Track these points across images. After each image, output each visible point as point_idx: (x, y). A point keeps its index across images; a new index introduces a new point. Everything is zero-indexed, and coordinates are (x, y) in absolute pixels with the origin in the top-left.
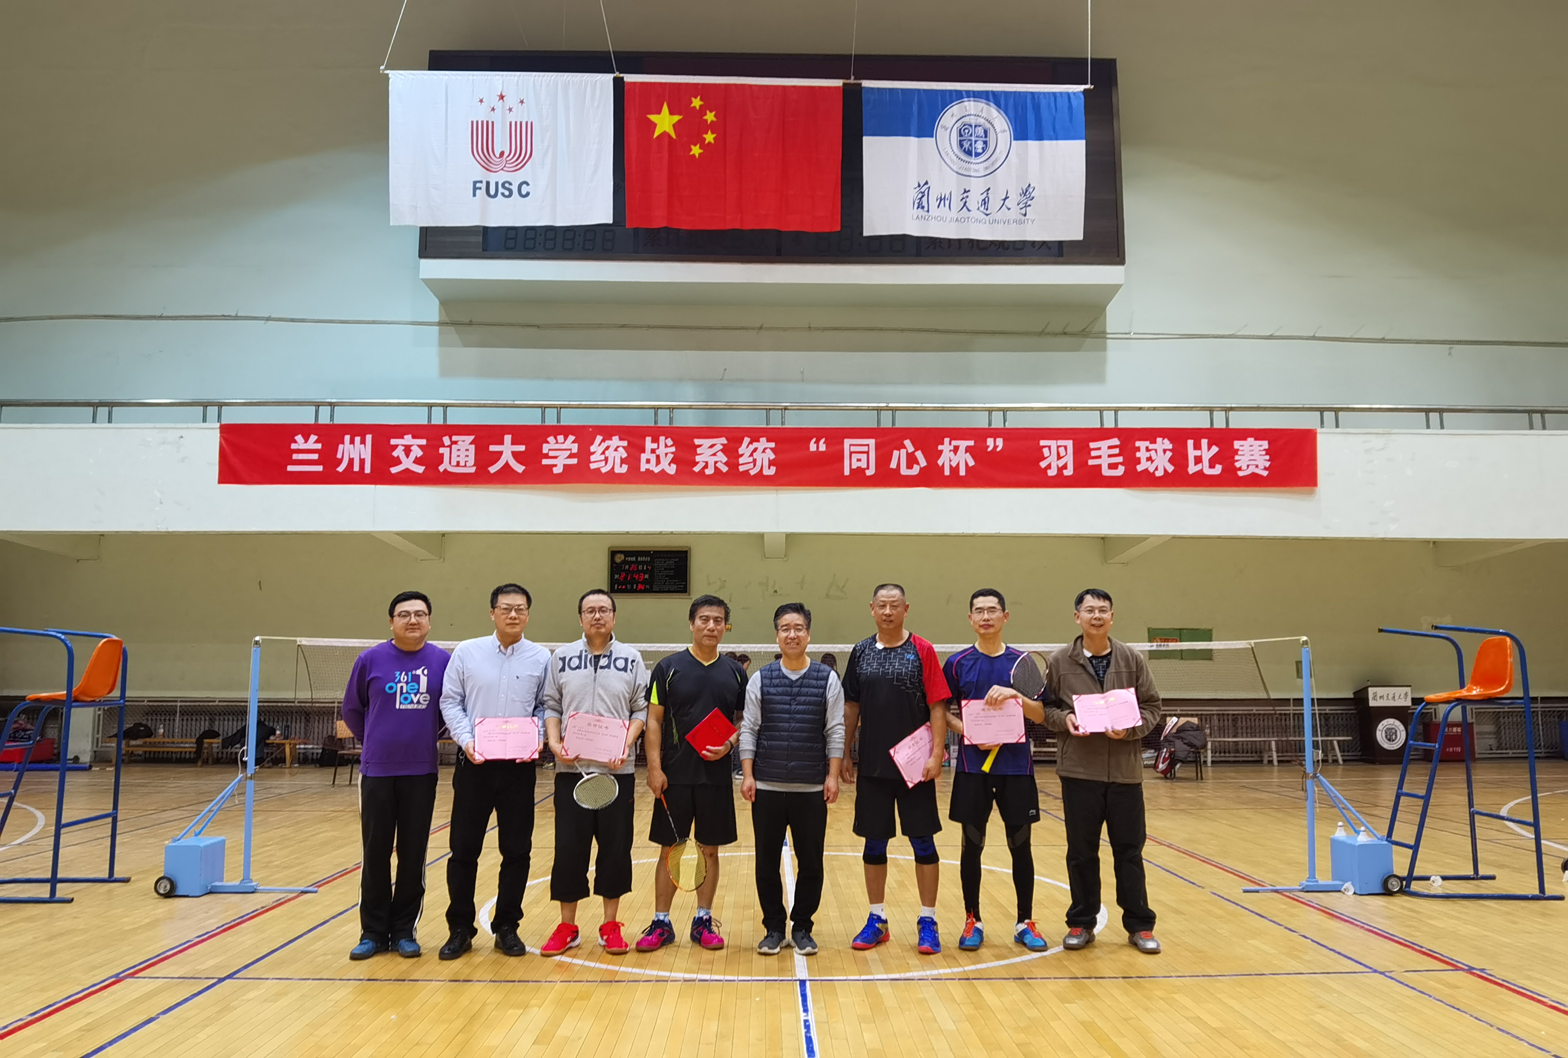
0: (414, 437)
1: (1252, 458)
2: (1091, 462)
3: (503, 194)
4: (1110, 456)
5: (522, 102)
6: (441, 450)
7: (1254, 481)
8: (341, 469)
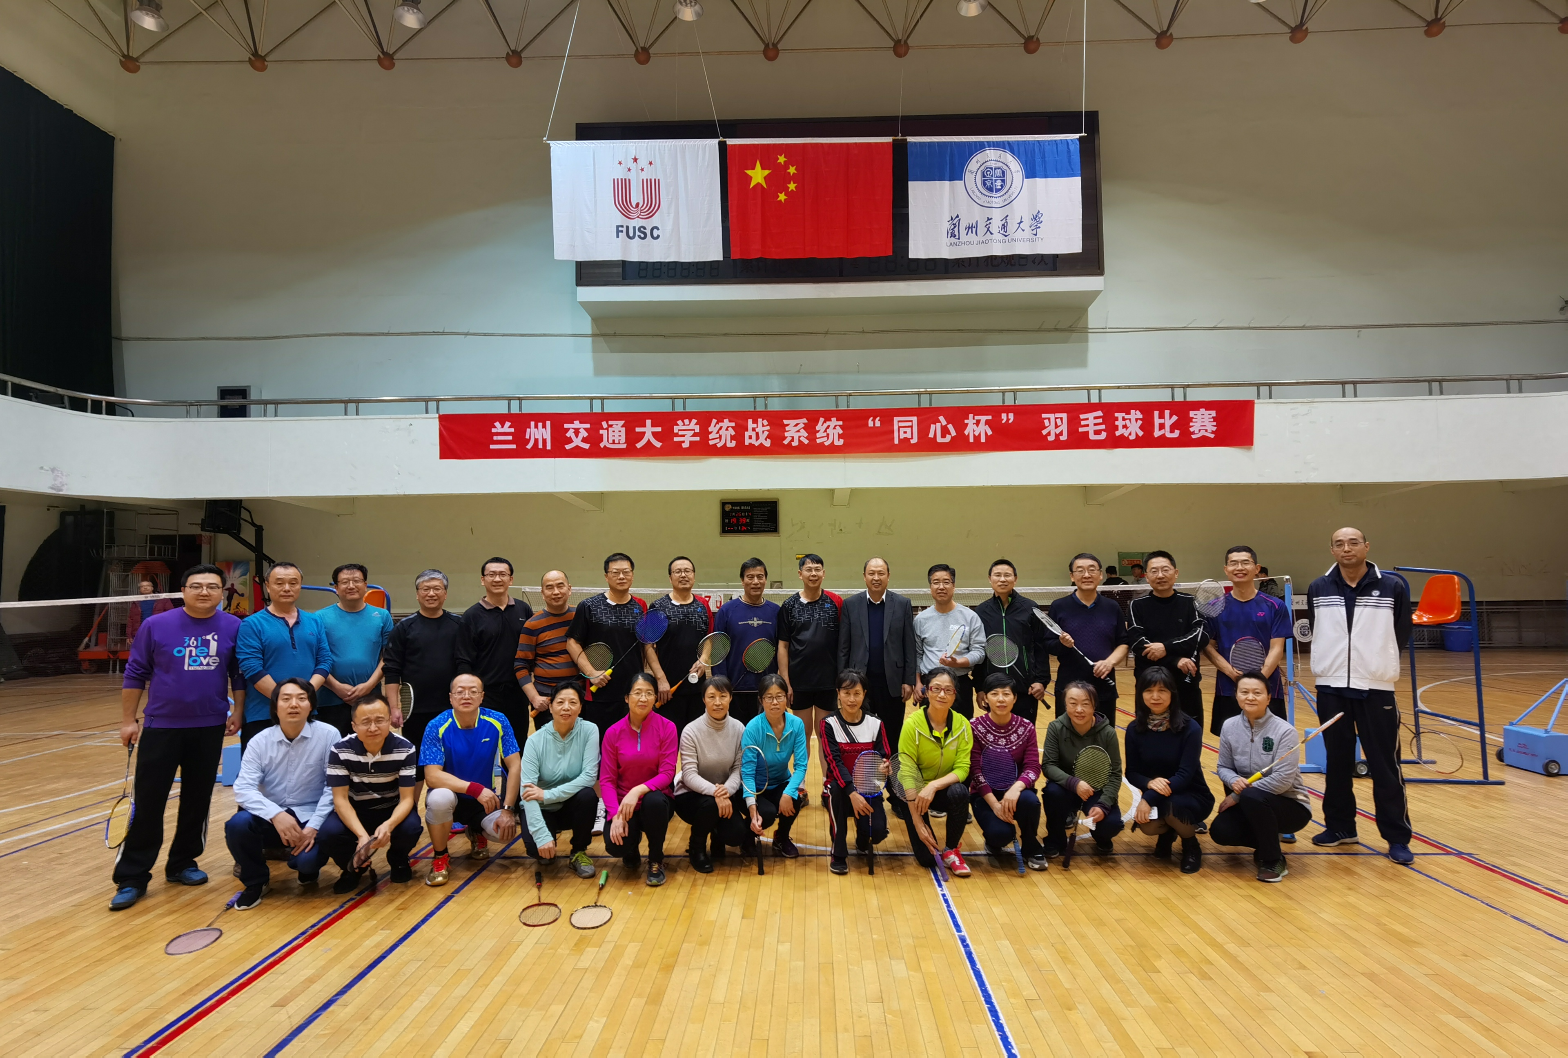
0: (581, 423)
1: (1203, 424)
2: (1081, 430)
3: (639, 237)
4: (1095, 424)
5: (651, 163)
6: (601, 432)
7: (1204, 442)
8: (529, 446)
